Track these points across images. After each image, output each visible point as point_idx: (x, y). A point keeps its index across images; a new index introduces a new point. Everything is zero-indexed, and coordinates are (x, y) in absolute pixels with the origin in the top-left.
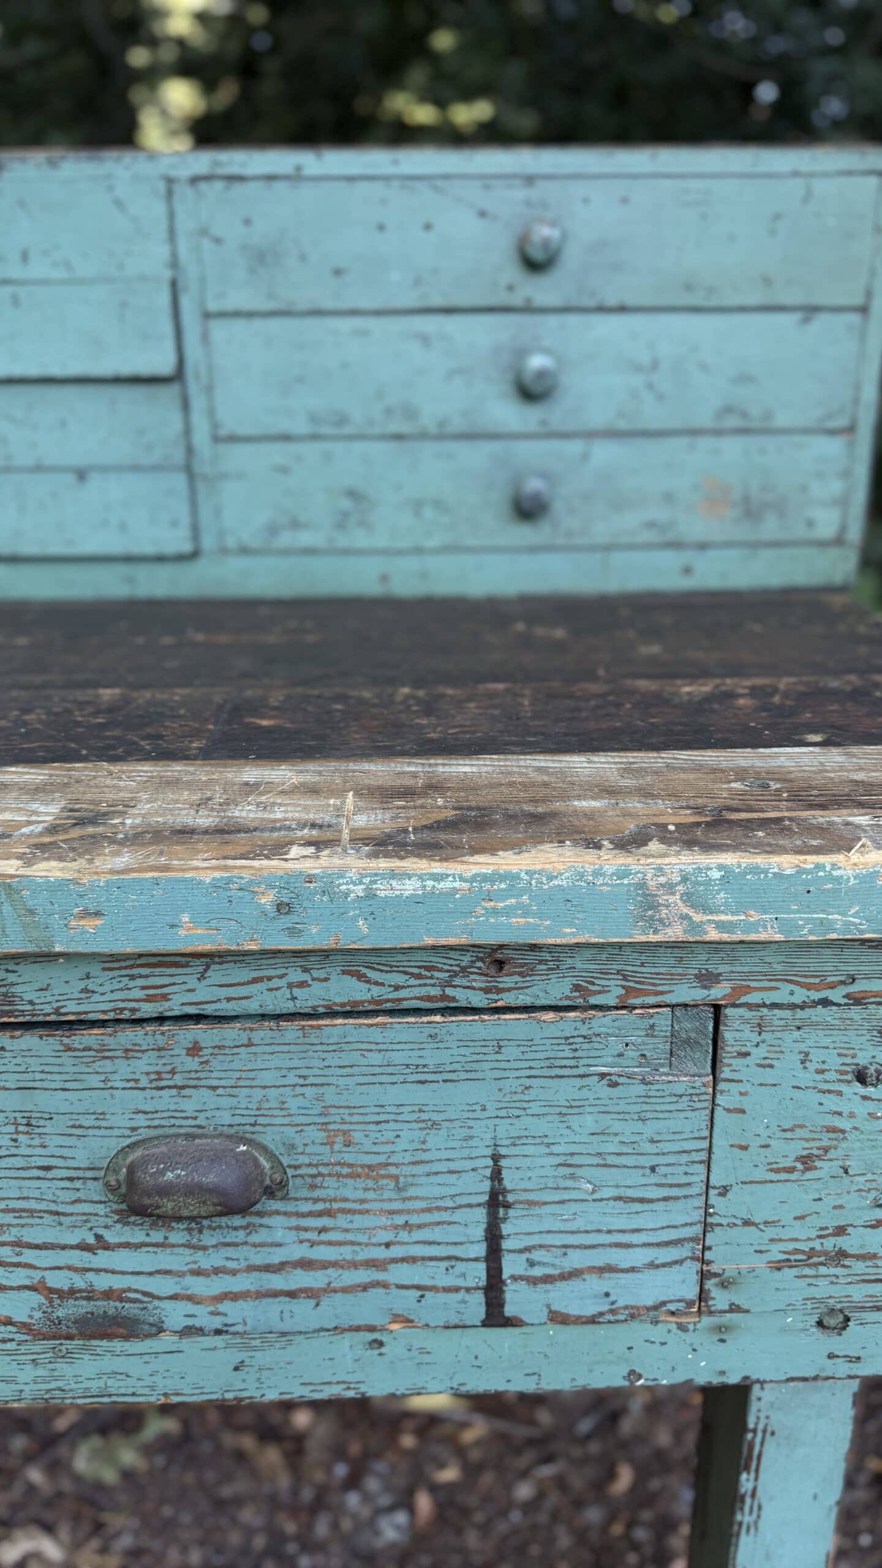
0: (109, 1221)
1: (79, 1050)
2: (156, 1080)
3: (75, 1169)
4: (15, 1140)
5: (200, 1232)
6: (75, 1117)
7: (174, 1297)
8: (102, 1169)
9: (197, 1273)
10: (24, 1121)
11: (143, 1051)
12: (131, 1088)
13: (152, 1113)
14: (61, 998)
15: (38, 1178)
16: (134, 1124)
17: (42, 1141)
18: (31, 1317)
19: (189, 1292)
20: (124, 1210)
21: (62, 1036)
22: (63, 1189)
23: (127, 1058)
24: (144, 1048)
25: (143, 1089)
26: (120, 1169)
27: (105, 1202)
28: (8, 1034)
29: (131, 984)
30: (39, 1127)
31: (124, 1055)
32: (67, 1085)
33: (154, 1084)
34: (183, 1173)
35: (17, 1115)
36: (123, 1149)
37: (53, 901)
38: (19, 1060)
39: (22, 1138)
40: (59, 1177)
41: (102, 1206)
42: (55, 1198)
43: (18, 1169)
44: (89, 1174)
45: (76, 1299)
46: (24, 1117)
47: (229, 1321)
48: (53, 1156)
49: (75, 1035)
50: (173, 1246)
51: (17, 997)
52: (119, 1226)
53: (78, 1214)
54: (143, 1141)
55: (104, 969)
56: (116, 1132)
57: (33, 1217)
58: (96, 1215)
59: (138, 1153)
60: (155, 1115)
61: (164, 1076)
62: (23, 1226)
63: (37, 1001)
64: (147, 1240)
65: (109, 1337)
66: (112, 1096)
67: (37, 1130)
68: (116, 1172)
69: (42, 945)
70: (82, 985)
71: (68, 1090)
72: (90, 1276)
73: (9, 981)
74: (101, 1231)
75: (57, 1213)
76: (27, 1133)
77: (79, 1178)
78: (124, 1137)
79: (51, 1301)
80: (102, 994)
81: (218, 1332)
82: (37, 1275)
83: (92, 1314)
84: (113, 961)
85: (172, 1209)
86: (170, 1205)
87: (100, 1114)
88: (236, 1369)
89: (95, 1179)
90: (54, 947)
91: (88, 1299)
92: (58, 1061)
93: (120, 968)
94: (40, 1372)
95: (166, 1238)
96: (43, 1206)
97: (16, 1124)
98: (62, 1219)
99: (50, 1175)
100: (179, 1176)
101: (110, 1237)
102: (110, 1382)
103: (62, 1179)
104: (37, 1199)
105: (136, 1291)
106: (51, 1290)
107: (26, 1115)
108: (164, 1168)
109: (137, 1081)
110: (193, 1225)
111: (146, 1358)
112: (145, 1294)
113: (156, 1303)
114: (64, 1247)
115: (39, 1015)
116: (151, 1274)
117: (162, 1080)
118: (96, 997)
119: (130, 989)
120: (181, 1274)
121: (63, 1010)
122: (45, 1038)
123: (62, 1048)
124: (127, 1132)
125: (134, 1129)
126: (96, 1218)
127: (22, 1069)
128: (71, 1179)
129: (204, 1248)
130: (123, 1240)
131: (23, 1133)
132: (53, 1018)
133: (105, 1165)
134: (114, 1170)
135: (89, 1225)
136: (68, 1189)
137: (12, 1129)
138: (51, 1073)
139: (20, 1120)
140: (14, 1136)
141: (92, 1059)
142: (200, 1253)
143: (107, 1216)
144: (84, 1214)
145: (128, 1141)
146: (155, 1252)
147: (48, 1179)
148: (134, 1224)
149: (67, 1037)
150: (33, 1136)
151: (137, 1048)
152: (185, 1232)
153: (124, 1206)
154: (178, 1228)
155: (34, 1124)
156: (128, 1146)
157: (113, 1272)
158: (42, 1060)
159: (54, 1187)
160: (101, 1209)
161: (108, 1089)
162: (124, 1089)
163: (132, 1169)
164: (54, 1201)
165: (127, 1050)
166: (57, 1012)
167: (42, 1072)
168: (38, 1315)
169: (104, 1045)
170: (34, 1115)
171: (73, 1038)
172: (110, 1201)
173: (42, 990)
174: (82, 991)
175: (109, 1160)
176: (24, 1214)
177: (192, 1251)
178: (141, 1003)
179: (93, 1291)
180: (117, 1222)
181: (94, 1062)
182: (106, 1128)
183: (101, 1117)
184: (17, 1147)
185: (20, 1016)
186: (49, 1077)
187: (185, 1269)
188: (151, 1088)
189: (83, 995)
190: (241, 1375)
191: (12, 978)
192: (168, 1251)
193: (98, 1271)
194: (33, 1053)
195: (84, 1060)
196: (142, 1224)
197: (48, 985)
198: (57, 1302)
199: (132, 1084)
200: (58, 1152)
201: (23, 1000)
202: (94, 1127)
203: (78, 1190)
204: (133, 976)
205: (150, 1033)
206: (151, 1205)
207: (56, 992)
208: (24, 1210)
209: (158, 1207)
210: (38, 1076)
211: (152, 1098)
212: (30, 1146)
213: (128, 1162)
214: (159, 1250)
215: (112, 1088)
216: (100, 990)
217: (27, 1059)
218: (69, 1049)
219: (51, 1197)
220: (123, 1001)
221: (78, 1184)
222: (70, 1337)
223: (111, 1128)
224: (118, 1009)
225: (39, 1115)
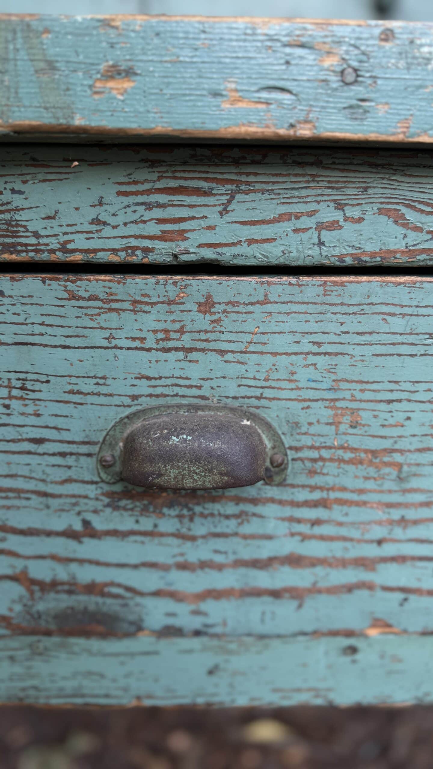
0: (99, 505)
1: (83, 299)
2: (163, 340)
3: (69, 442)
4: (7, 407)
5: (191, 519)
6: (74, 380)
7: (157, 594)
8: (94, 443)
9: (183, 566)
10: (19, 384)
11: (152, 304)
12: (136, 349)
13: (155, 379)
14: (69, 229)
15: (29, 453)
16: (136, 391)
17: (36, 408)
18: (11, 610)
19: (172, 588)
20: (116, 493)
21: (66, 281)
22: (53, 466)
23: (135, 312)
24: (154, 300)
25: (149, 350)
26: (117, 444)
27: (96, 483)
28: (8, 276)
29: (148, 215)
30: (34, 391)
31: (131, 308)
32: (69, 342)
33: (162, 344)
34: (189, 438)
35: (13, 376)
36: (122, 419)
37: (80, 50)
38: (18, 309)
39: (15, 404)
40: (51, 452)
41: (93, 487)
42: (44, 477)
43: (8, 441)
44: (84, 449)
45: (58, 592)
46: (19, 379)
47: (209, 621)
48: (47, 427)
49: (81, 280)
50: (162, 535)
51: (21, 226)
52: (108, 510)
53: (67, 496)
54: (144, 411)
55: (119, 193)
56: (116, 400)
57: (19, 498)
58: (86, 497)
59: (138, 424)
60: (158, 382)
61: (173, 335)
62: (8, 508)
63: (42, 233)
64: (136, 527)
65: (87, 634)
66: (115, 356)
67: (32, 395)
68: (112, 446)
69: (60, 114)
70: (92, 213)
71: (69, 347)
72: (74, 567)
73: (15, 204)
74: (89, 517)
75: (45, 495)
76: (21, 398)
77: (71, 454)
78: (124, 406)
79: (32, 593)
80: (114, 227)
81: (197, 633)
82: (19, 564)
83: (72, 608)
84: (129, 183)
85: (175, 478)
86: (173, 473)
87: (101, 378)
88: (211, 672)
89: (89, 455)
90: (73, 118)
91: (70, 592)
92: (61, 312)
93: (136, 193)
94: (18, 669)
95: (156, 526)
96: (31, 485)
97: (10, 387)
98: (51, 501)
99: (41, 449)
100: (185, 440)
101: (98, 524)
102: (86, 683)
103: (54, 454)
104: (25, 477)
105: (119, 585)
106: (33, 582)
107: (22, 376)
108: (168, 433)
109: (142, 340)
110: (185, 512)
111: (122, 658)
112: (129, 589)
113: (138, 599)
114: (49, 534)
115: (43, 251)
116: (135, 567)
117: (169, 339)
118: (108, 231)
119: (144, 222)
120: (166, 568)
121: (70, 246)
122: (48, 282)
123: (66, 295)
124: (128, 401)
125: (134, 397)
126: (86, 501)
127: (20, 319)
128: (63, 455)
129: (193, 539)
130: (111, 526)
131: (16, 398)
132: (59, 256)
133: (101, 440)
134: (110, 444)
135: (77, 509)
136: (59, 466)
137: (4, 392)
138: (52, 326)
139: (14, 383)
140: (7, 402)
141: (98, 311)
142: (189, 544)
143: (97, 499)
144: (74, 496)
145: (128, 411)
146: (143, 543)
147: (39, 454)
148: (125, 509)
149: (72, 282)
150: (27, 402)
151: (147, 299)
152: (176, 520)
153: (118, 488)
154: (169, 515)
155: (29, 387)
156: (127, 417)
157: (98, 563)
158: (45, 310)
159: (44, 463)
160: (92, 491)
161: (112, 348)
162: (128, 349)
163: (130, 441)
164: (43, 481)
165: (135, 302)
166: (64, 249)
167: (43, 324)
168: (18, 608)
169: (112, 295)
170: (30, 376)
171: (79, 283)
172: (103, 481)
173: (49, 218)
174: (92, 223)
175: (104, 433)
176: (11, 495)
177: (180, 541)
178: (156, 242)
179: (75, 584)
180: (108, 505)
181: (99, 314)
182: (106, 395)
183: (102, 381)
184: (8, 415)
185: (22, 251)
186: (49, 330)
187: (171, 561)
188: (157, 350)
189: (94, 228)
190: (214, 679)
191: (18, 201)
192: (156, 540)
193: (81, 561)
194: (34, 300)
195: (90, 311)
196: (132, 509)
197: (56, 212)
198: (38, 594)
199: (137, 344)
200: (52, 422)
201: (27, 231)
202: (94, 394)
203: (69, 467)
204: (150, 204)
205: (161, 281)
206: (153, 473)
207: (64, 222)
208: (10, 490)
209: (160, 475)
210: (38, 329)
211: (157, 361)
212: (23, 414)
213: (125, 435)
214: (146, 539)
215: (116, 347)
216: (112, 221)
217: (26, 308)
218: (73, 297)
219: (40, 475)
220: (136, 237)
221: (70, 461)
222: (48, 633)
223: (111, 395)
224: (130, 248)
225: (35, 377)
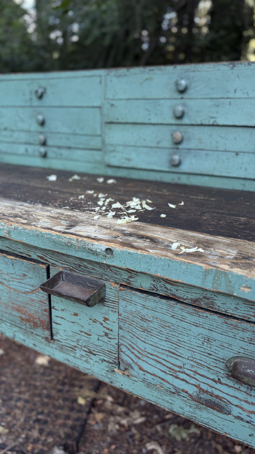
0: (224, 376)
1: (229, 324)
2: (250, 340)
3: (218, 357)
4: (203, 343)
5: (251, 390)
6: (222, 343)
7: (237, 406)
8: (226, 360)
9: (246, 402)
10: (207, 339)
11: (248, 331)
12: (242, 340)
13: (246, 350)
14: (228, 308)
15: (207, 356)
16: (240, 351)
17: (211, 346)
18: (193, 393)
19: (242, 406)
20: (229, 375)
21: (225, 319)
22: (213, 362)
23: (243, 331)
24: (249, 330)
25: (245, 342)
26: (232, 363)
27: (224, 370)
28: (209, 313)
29: (251, 310)
30: (211, 342)
31: (242, 330)
32: (223, 333)
33: (249, 342)
34: (253, 371)
35: (206, 336)
36: (234, 357)
37: (238, 280)
38: (211, 321)
39: (205, 343)
40: (213, 358)
41: (223, 371)
42: (210, 364)
43: (202, 352)
44: (222, 360)
45: (207, 394)
46: (207, 338)
47: (252, 420)
48: (213, 352)
49: (229, 319)
50: (241, 391)
51: (215, 303)
52: (226, 379)
53: (215, 370)
54: (241, 357)
55: (243, 303)
56: (233, 351)
57: (202, 366)
58: (220, 373)
59: (238, 360)
60: (246, 351)
61: (253, 340)
62: (198, 368)
63: (221, 307)
64: (233, 386)
65: (214, 409)
66: (235, 340)
67: (210, 343)
68: (230, 363)
69: (231, 292)
70: (235, 306)
71: (223, 334)
72: (213, 389)
73: (214, 298)
74: (220, 378)
75: (209, 368)
76: (207, 342)
77: (218, 360)
78: (235, 354)
79: (200, 392)
80: (240, 310)
81: (248, 422)
82: (198, 383)
83: (211, 400)
84: (247, 302)
85: (247, 381)
86: (247, 380)
87: (230, 345)
88: (250, 435)
89: (223, 362)
90: (234, 294)
91: (211, 395)
92: (222, 325)
93: (248, 305)
94: (191, 410)
95: (239, 388)
96: (205, 364)
97: (205, 339)
98: (210, 370)
99: (210, 356)
100: (251, 372)
101: (223, 381)
102: (210, 422)
103: (213, 359)
104: (204, 362)
105: (226, 399)
106: (201, 389)
107: (208, 337)
108: (247, 368)
109: (244, 339)
110: (249, 387)
111: (223, 420)
112: (228, 401)
113: (231, 405)
114: (208, 378)
115: (220, 311)
116: (232, 396)
117: (252, 341)
118: (238, 311)
119: (250, 312)
120: (241, 400)
121: (227, 311)
122: (220, 317)
123: (224, 322)
124: (237, 353)
125: (239, 352)
126: (220, 374)
127: (211, 324)
128: (216, 360)
129: (251, 395)
130: (226, 383)
131: (206, 342)
132: (224, 313)
133: (227, 360)
134: (230, 362)
135: (217, 375)
136: (214, 362)
137: (203, 340)
138: (219, 328)
139: (206, 338)
140: (203, 342)
141: (232, 328)
142: (249, 396)
143: (223, 374)
144: (217, 371)
145: (236, 355)
146: (235, 391)
147: (209, 358)
148: (231, 380)
149: (227, 319)
150: (208, 344)
151: (247, 329)
152: (246, 389)
153: (230, 374)
154: (244, 386)
155: (210, 340)
156: (236, 357)
157: (220, 391)
158: (217, 324)
159: (210, 360)
160: (222, 372)
161: (235, 338)
162: (239, 340)
163: (236, 364)
164: (209, 364)
165: (243, 329)
166: (226, 311)
167: (216, 327)
168: (195, 394)
169: (237, 325)
170: (210, 338)
171: (228, 320)
172: (226, 370)
173: (223, 304)
174: (235, 308)
175: (228, 359)
176: (199, 365)
177: (247, 395)
178: (252, 317)
179: (213, 394)
180: (226, 377)
181: (232, 329)
182: (231, 349)
183: (230, 346)
184: (203, 345)
185: (214, 309)
186: (218, 329)
187: (243, 399)
188: (248, 342)
189: (235, 309)
190: (251, 438)
191: (215, 298)
192: (239, 392)
193: (216, 389)
194: (215, 321)
195: (230, 328)
196: (233, 381)
197: (225, 303)
198: (202, 393)
199: (242, 339)
200: (214, 351)
201: (217, 305)
202: (227, 348)
203: (217, 364)
204: (252, 308)
205: (252, 326)
206: (241, 377)
207: (227, 306)
208: (200, 363)
209: (243, 379)
210: (215, 328)
211: (247, 345)
212: (207, 346)
213: (235, 361)
214: (236, 390)
215: (236, 338)
216: (240, 309)
217: (213, 322)
218: (226, 323)
219: (208, 363)
220: (246, 314)
221: (218, 362)
222: (202, 404)
223: (232, 350)
224: (244, 316)
225: (212, 339)
